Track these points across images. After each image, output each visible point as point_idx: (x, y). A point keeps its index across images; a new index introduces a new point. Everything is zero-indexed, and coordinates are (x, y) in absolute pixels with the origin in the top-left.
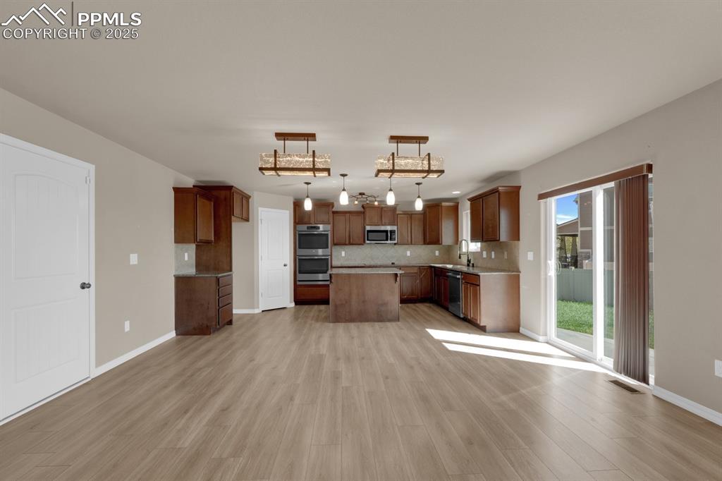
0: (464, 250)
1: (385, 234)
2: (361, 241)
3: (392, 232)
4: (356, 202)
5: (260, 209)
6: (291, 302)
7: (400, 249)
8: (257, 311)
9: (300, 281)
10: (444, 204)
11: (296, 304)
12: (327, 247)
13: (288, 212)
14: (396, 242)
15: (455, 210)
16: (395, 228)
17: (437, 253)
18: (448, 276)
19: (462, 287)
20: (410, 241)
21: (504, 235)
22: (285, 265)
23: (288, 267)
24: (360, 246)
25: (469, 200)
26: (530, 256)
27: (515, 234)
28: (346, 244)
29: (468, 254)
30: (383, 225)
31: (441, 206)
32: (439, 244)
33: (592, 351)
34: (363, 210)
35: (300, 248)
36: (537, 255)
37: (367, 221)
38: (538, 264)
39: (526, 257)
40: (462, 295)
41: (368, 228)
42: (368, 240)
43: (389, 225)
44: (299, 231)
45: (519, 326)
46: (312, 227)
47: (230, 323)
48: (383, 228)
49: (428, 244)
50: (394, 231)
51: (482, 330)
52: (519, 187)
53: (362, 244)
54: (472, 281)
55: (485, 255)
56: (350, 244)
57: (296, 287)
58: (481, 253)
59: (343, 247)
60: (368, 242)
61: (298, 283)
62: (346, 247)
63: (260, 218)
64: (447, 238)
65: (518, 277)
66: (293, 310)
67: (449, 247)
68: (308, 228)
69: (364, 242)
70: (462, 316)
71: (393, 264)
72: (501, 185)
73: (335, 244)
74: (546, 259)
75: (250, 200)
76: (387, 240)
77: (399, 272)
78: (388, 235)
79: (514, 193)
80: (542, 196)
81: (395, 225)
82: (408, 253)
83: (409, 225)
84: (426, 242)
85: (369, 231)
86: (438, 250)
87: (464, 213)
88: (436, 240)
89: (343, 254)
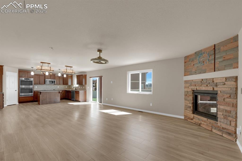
0: (74, 86)
3: (54, 81)
4: (42, 73)
5: (7, 72)
6: (17, 102)
7: (56, 86)
10: (69, 75)
11: (19, 103)
12: (32, 85)
13: (16, 73)
14: (55, 84)
15: (72, 77)
17: (66, 87)
18: (71, 92)
19: (75, 94)
20: (59, 84)
21: (84, 84)
22: (15, 91)
23: (17, 91)
24: (43, 85)
25: (76, 75)
26: (88, 87)
27: (86, 83)
28: (38, 84)
29: (75, 87)
30: (51, 79)
33: (96, 101)
35: (21, 85)
36: (89, 87)
37: (46, 78)
38: (89, 89)
39: (87, 88)
40: (75, 95)
43: (53, 79)
44: (21, 80)
45: (86, 100)
46: (26, 79)
50: (55, 81)
51: (80, 102)
52: (86, 75)
54: (77, 92)
55: (79, 87)
56: (40, 84)
58: (78, 87)
59: (36, 85)
61: (20, 96)
62: (38, 85)
64: (70, 83)
65: (86, 91)
66: (18, 105)
67: (70, 86)
68: (24, 79)
69: (45, 84)
70: (75, 100)
71: (54, 90)
72: (83, 74)
73: (34, 84)
74: (91, 88)
75: (3, 69)
76: (52, 83)
77: (60, 91)
79: (86, 76)
80: (90, 77)
81: (55, 79)
82: (58, 87)
83: (59, 80)
84: (63, 84)
85: (46, 81)
86: (67, 86)
87: (74, 78)
88: (67, 84)
89: (36, 87)
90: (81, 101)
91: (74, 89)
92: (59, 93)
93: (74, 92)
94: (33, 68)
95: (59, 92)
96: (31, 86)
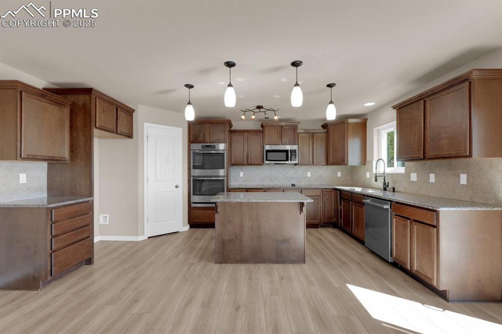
1: (285, 153)
2: (260, 161)
3: (293, 152)
4: (254, 118)
5: (146, 125)
6: (184, 226)
7: (300, 170)
8: (141, 238)
9: (194, 203)
10: (350, 121)
11: (191, 227)
12: (224, 168)
13: (181, 130)
14: (296, 162)
15: (362, 127)
16: (295, 147)
17: (339, 174)
18: (363, 204)
19: (392, 222)
20: (311, 161)
22: (177, 187)
23: (180, 188)
24: (259, 167)
25: (393, 108)
28: (244, 165)
29: (384, 176)
30: (282, 144)
31: (348, 123)
32: (345, 165)
34: (261, 129)
35: (195, 168)
37: (266, 141)
41: (267, 147)
42: (267, 160)
43: (289, 144)
44: (194, 150)
46: (207, 146)
47: (90, 261)
48: (282, 147)
49: (332, 164)
50: (295, 151)
53: (261, 165)
55: (415, 179)
56: (249, 164)
57: (191, 210)
58: (407, 174)
59: (242, 167)
60: (268, 162)
61: (193, 205)
62: (245, 167)
63: (145, 134)
64: (353, 158)
66: (188, 233)
67: (353, 168)
68: (203, 147)
69: (263, 162)
71: (293, 185)
73: (233, 165)
75: (134, 114)
76: (287, 160)
78: (287, 155)
81: (295, 144)
82: (309, 174)
83: (311, 144)
84: (328, 163)
85: (268, 151)
86: (341, 171)
87: (375, 129)
88: (341, 161)
89: (242, 174)
90: (450, 296)
91: (380, 184)
92: (301, 210)
93: (386, 207)
94: (191, 89)
95: (302, 204)
96: (222, 172)
